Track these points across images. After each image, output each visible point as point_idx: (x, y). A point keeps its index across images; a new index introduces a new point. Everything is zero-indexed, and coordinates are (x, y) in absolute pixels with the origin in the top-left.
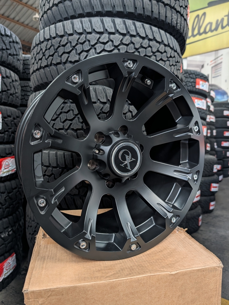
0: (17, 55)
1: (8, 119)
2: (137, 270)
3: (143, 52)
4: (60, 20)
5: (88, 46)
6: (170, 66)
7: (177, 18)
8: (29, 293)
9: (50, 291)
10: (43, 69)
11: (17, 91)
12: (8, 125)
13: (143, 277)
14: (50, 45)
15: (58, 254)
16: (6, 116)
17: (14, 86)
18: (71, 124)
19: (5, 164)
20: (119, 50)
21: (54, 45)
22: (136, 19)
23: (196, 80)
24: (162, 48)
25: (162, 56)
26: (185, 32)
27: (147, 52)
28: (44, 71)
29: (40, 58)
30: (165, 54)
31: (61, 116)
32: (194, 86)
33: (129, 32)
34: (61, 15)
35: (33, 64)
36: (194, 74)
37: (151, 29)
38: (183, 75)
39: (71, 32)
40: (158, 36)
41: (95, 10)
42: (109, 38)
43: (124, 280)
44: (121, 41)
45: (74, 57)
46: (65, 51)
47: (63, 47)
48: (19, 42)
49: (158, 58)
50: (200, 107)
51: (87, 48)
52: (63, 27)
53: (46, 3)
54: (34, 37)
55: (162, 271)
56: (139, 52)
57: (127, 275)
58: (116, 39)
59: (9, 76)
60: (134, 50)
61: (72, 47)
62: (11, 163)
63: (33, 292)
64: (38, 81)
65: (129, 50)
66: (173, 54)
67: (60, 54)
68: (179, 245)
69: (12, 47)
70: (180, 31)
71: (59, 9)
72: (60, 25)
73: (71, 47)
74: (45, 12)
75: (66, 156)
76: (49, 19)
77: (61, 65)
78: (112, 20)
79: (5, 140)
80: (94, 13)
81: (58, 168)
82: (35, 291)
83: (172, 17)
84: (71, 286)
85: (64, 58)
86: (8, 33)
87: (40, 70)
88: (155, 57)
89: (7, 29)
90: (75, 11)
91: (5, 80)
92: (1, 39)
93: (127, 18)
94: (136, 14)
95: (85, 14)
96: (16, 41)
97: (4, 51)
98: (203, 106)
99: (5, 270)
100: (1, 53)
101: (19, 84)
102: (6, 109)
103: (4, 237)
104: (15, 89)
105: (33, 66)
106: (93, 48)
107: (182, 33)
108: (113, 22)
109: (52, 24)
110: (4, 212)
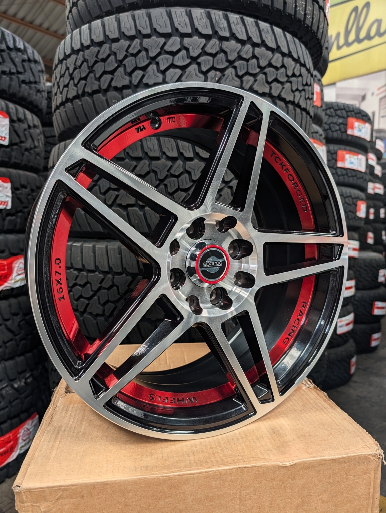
0: (35, 82)
1: (22, 191)
2: (222, 455)
3: (242, 67)
4: (99, 15)
5: (145, 59)
6: (293, 91)
7: (306, 5)
8: (22, 491)
9: (59, 491)
10: (70, 102)
11: (36, 144)
12: (21, 202)
13: (230, 469)
14: (82, 59)
15: (84, 423)
16: (18, 186)
18: (117, 196)
19: (18, 267)
20: (199, 64)
21: (87, 60)
22: (230, 9)
23: (347, 121)
24: (277, 59)
25: (277, 74)
26: (321, 30)
27: (250, 67)
28: (72, 107)
29: (65, 84)
30: (283, 70)
31: (100, 183)
32: (343, 130)
33: (216, 32)
34: (99, 6)
35: (56, 94)
36: (345, 109)
37: (257, 25)
38: (323, 110)
39: (114, 34)
40: (269, 38)
42: (181, 43)
43: (194, 474)
44: (203, 48)
45: (121, 80)
46: (106, 69)
47: (103, 63)
48: (38, 60)
49: (270, 77)
50: (355, 168)
51: (144, 62)
52: (102, 28)
54: (57, 48)
55: (265, 459)
56: (235, 68)
58: (193, 45)
59: (22, 118)
60: (228, 64)
61: (118, 61)
63: (29, 491)
64: (63, 123)
66: (299, 69)
67: (97, 76)
69: (27, 70)
70: (312, 29)
72: (97, 23)
73: (116, 62)
74: (75, 4)
75: (109, 252)
76: (82, 15)
77: (100, 95)
78: (186, 11)
79: (18, 227)
81: (97, 273)
82: (33, 489)
83: (295, 2)
84: (98, 482)
85: (105, 82)
86: (20, 45)
87: (66, 105)
88: (264, 76)
89: (17, 38)
91: (16, 125)
92: (8, 56)
93: (215, 7)
95: (140, 3)
96: (34, 59)
97: (13, 76)
98: (360, 165)
99: (20, 441)
100: (8, 78)
101: (40, 132)
102: (19, 175)
103: (18, 387)
104: (33, 140)
105: (55, 99)
106: (154, 62)
107: (316, 31)
108: (188, 14)
109: (84, 24)
110: (17, 346)
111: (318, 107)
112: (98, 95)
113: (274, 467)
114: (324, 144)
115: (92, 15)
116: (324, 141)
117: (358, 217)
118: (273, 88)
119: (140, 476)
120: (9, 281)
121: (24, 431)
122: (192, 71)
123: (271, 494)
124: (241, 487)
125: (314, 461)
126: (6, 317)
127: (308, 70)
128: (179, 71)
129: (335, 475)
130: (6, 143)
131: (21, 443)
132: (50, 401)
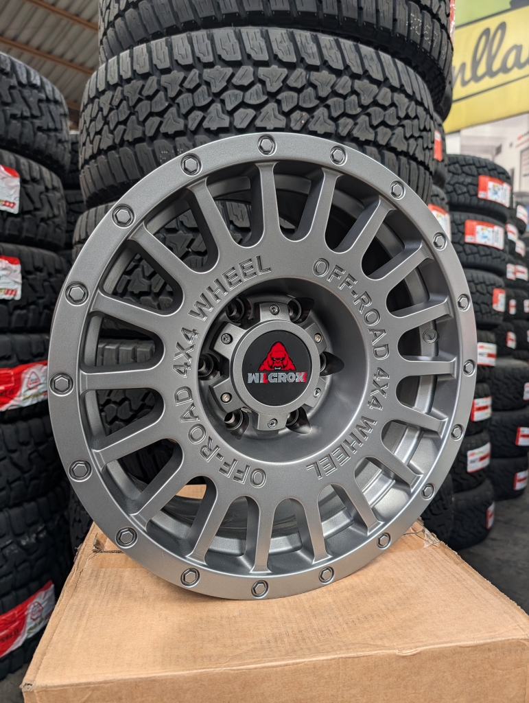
0: (56, 130)
1: (36, 275)
2: (315, 641)
3: (338, 106)
4: (143, 39)
5: (206, 96)
6: (406, 139)
7: (423, 23)
8: (35, 691)
9: (88, 690)
10: (104, 155)
11: (56, 212)
12: (34, 290)
13: (327, 660)
14: (120, 97)
15: (121, 594)
16: (31, 268)
17: (49, 202)
19: (29, 378)
20: (279, 102)
21: (128, 97)
22: (321, 29)
23: (478, 180)
24: (385, 96)
25: (385, 115)
26: (443, 58)
27: (348, 106)
28: (106, 160)
29: (98, 130)
30: (393, 109)
32: (472, 192)
33: (302, 60)
34: (144, 26)
35: (84, 144)
36: (474, 164)
37: (357, 50)
38: (446, 166)
39: (167, 64)
40: (374, 67)
41: (223, 11)
42: (255, 74)
43: (277, 666)
44: (284, 81)
45: (172, 123)
46: (153, 110)
47: (149, 102)
48: (60, 100)
49: (376, 119)
50: (489, 243)
51: (204, 100)
52: (147, 55)
53: (112, 3)
54: (86, 83)
55: (377, 646)
56: (328, 107)
57: (287, 654)
58: (271, 77)
59: (38, 177)
60: (318, 102)
61: (169, 99)
62: (43, 376)
63: (46, 690)
64: (94, 182)
65: (304, 102)
66: (414, 109)
67: (141, 119)
68: (427, 578)
69: (44, 112)
70: (431, 55)
71: (139, 14)
72: (141, 49)
73: (167, 100)
74: (111, 24)
76: (120, 39)
77: (145, 144)
78: (262, 32)
79: (29, 324)
80: (220, 18)
82: (51, 687)
83: (409, 20)
84: (141, 678)
85: (151, 126)
86: (36, 80)
87: (98, 158)
88: (367, 118)
89: (32, 71)
90: (176, 15)
91: (29, 187)
92: (19, 95)
93: (300, 27)
94: (321, 16)
95: (199, 22)
96: (55, 98)
97: (26, 122)
98: (497, 241)
99: (28, 620)
100: (19, 125)
101: (62, 196)
102: (32, 253)
103: (27, 545)
104: (52, 207)
105: (83, 150)
106: (218, 100)
107: (436, 58)
108: (264, 35)
109: (123, 50)
110: (27, 487)
111: (438, 161)
112: (141, 144)
113: (389, 656)
114: (447, 212)
115: (134, 38)
116: (447, 207)
117: (495, 310)
118: (379, 133)
119: (200, 669)
120: (16, 399)
121: (35, 606)
122: (269, 111)
123: (386, 696)
124: (344, 686)
125: (446, 647)
126: (12, 447)
127: (427, 110)
128: (251, 112)
129: (476, 669)
130: (15, 210)
131: (29, 623)
132: (72, 564)
